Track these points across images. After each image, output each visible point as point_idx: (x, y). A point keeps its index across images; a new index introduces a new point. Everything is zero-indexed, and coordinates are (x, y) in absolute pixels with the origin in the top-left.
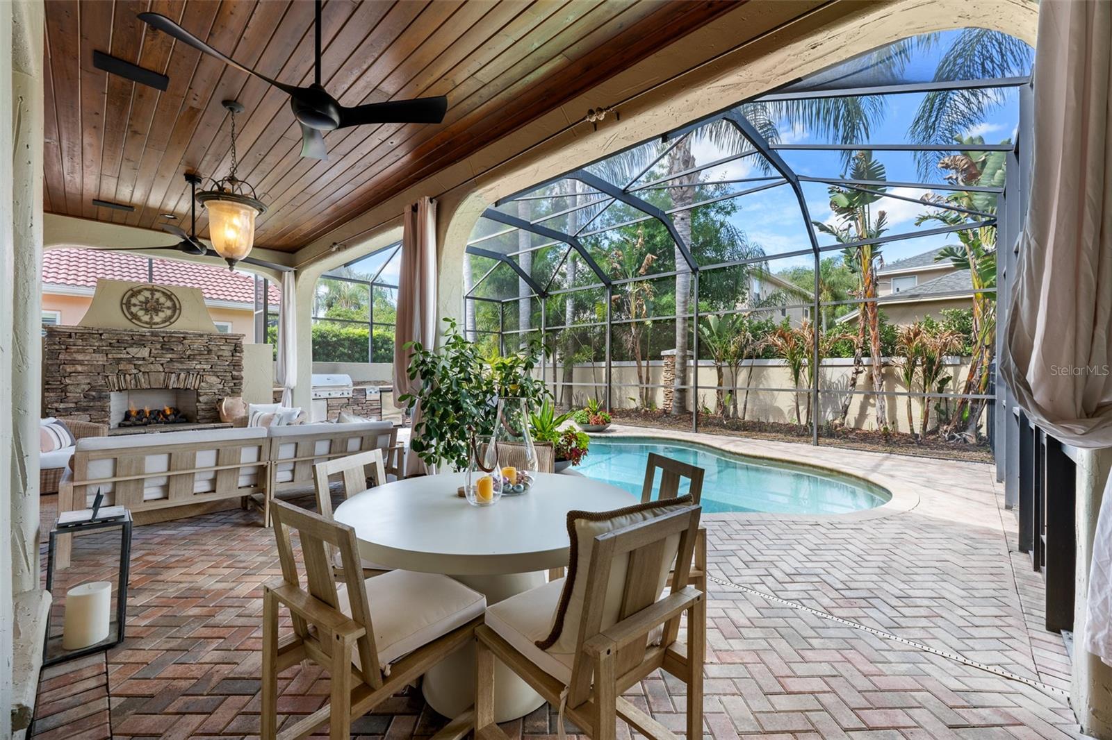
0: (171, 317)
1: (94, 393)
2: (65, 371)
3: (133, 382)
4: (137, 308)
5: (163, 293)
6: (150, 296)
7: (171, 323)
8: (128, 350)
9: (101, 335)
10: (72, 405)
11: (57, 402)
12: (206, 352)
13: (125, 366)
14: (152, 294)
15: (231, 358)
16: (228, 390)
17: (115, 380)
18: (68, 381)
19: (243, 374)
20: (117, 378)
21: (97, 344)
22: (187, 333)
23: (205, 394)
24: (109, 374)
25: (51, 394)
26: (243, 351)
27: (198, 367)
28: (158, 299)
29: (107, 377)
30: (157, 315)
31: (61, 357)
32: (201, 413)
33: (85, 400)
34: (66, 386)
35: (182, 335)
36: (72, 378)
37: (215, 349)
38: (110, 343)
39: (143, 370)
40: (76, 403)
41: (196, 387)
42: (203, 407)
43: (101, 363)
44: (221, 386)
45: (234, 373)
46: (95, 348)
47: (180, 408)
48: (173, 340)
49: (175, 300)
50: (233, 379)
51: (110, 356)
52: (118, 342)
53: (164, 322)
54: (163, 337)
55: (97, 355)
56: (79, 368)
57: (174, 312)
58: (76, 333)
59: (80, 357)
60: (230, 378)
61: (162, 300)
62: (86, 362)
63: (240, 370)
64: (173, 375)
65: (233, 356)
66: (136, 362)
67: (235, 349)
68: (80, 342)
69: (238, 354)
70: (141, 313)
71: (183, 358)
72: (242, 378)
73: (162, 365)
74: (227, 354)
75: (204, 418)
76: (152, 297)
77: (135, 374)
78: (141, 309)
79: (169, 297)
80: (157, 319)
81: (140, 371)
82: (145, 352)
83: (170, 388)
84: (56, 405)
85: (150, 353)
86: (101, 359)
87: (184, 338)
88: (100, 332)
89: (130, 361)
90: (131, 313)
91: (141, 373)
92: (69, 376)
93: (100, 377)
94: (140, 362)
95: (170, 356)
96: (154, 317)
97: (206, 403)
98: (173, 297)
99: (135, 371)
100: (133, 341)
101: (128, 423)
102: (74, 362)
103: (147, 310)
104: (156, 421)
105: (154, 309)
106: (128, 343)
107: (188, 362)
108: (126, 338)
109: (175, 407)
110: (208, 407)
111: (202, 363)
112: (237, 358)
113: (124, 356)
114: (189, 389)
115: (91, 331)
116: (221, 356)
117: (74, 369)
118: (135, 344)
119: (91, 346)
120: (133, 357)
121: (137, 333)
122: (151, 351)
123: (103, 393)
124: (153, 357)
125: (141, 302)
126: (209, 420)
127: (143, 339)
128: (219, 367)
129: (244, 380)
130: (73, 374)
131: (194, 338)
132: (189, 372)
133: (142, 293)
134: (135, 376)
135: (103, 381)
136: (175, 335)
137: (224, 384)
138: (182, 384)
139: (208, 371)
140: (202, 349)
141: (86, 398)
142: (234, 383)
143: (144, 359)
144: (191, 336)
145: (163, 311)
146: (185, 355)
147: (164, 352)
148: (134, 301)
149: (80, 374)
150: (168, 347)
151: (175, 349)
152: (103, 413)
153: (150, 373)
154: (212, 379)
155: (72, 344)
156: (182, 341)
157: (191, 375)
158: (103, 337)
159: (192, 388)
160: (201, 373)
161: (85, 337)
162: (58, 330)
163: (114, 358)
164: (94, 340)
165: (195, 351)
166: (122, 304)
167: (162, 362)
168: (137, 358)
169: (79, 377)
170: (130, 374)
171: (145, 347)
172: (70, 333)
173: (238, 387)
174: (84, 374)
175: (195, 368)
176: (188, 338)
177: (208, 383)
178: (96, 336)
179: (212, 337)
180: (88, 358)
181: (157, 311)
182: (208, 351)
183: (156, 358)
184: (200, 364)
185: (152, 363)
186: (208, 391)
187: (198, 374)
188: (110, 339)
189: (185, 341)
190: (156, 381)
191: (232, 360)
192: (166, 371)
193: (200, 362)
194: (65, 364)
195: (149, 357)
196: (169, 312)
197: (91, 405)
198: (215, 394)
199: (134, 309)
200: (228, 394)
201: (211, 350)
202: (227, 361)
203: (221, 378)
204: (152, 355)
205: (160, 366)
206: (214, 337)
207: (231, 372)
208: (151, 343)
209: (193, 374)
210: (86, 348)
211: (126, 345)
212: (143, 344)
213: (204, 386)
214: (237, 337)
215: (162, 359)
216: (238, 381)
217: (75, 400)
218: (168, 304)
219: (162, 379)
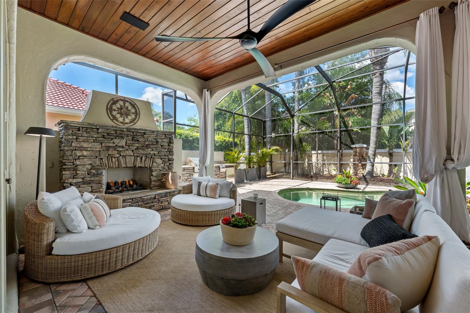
0: (134, 119)
1: (94, 171)
2: (76, 155)
3: (117, 163)
4: (116, 112)
5: (130, 103)
7: (135, 124)
8: (114, 140)
9: (98, 129)
10: (81, 180)
11: (70, 178)
12: (155, 143)
13: (112, 152)
14: (124, 104)
15: (168, 147)
16: (167, 168)
17: (106, 162)
18: (78, 162)
19: (174, 157)
20: (108, 160)
21: (95, 136)
22: (146, 130)
23: (156, 170)
24: (103, 157)
25: (67, 172)
26: (173, 143)
27: (152, 152)
28: (127, 107)
29: (102, 159)
31: (73, 144)
32: (153, 183)
33: (89, 176)
34: (76, 166)
35: (143, 131)
36: (81, 161)
37: (160, 140)
38: (103, 136)
39: (122, 154)
40: (83, 179)
41: (150, 166)
42: (154, 179)
43: (98, 149)
44: (163, 165)
45: (170, 157)
46: (94, 139)
47: (137, 180)
48: (138, 134)
49: (137, 108)
50: (169, 160)
51: (103, 145)
52: (108, 135)
53: (131, 122)
54: (133, 132)
55: (96, 144)
56: (85, 153)
57: (136, 116)
58: (82, 128)
59: (85, 145)
60: (167, 160)
61: (130, 108)
62: (89, 149)
63: (172, 155)
64: (139, 158)
65: (169, 145)
66: (118, 149)
67: (170, 142)
68: (85, 134)
69: (172, 145)
70: (118, 116)
71: (143, 146)
72: (173, 160)
73: (133, 151)
74: (166, 144)
75: (155, 186)
76: (124, 106)
77: (118, 158)
78: (118, 113)
79: (133, 106)
80: (127, 121)
81: (121, 155)
82: (123, 143)
83: (137, 166)
85: (126, 143)
86: (98, 147)
87: (144, 133)
88: (98, 127)
89: (115, 148)
90: (113, 116)
91: (121, 157)
92: (79, 159)
93: (97, 159)
94: (121, 149)
95: (137, 145)
96: (126, 119)
97: (156, 176)
98: (135, 106)
99: (118, 155)
100: (116, 135)
101: (109, 191)
102: (81, 149)
103: (121, 114)
104: (126, 189)
105: (125, 113)
106: (113, 136)
107: (147, 149)
108: (113, 132)
109: (133, 179)
110: (157, 179)
111: (154, 150)
112: (171, 147)
113: (111, 145)
114: (147, 167)
115: (92, 126)
116: (163, 146)
117: (81, 153)
118: (117, 136)
119: (92, 137)
120: (116, 145)
121: (119, 129)
122: (127, 141)
123: (100, 171)
124: (128, 146)
125: (118, 108)
126: (157, 188)
127: (122, 133)
128: (162, 153)
129: (174, 161)
130: (81, 157)
131: (150, 134)
132: (146, 156)
133: (119, 102)
134: (118, 159)
135: (99, 163)
136: (139, 131)
137: (164, 164)
138: (144, 164)
139: (157, 156)
140: (154, 141)
141: (88, 174)
142: (170, 163)
143: (122, 147)
144: (148, 132)
145: (130, 115)
146: (145, 144)
147: (134, 143)
148: (114, 107)
149: (86, 157)
150: (136, 139)
151: (140, 141)
152: (100, 185)
153: (126, 157)
154: (159, 160)
155: (80, 135)
156: (143, 135)
157: (148, 158)
158: (99, 131)
159: (148, 167)
160: (153, 157)
161: (88, 130)
162: (72, 124)
163: (106, 146)
164: (93, 133)
165: (150, 142)
166: (107, 109)
167: (133, 149)
168: (119, 146)
169: (84, 159)
170: (115, 158)
171: (123, 139)
172: (79, 127)
173: (171, 166)
174: (88, 157)
175: (150, 154)
176: (147, 133)
177: (156, 163)
178: (95, 130)
179: (159, 133)
180: (90, 145)
181: (127, 115)
182: (156, 142)
183: (129, 146)
184: (153, 150)
185: (127, 150)
186: (157, 168)
187: (151, 157)
188: (103, 133)
189: (145, 136)
190: (129, 162)
191: (169, 149)
192: (135, 155)
193: (153, 149)
194: (75, 150)
195: (126, 145)
196: (133, 116)
197: (92, 180)
198: (160, 170)
199: (114, 113)
200: (167, 170)
201: (158, 142)
202: (166, 149)
203: (163, 160)
204: (127, 144)
205: (132, 152)
206: (160, 133)
207: (168, 156)
208: (127, 136)
209: (149, 157)
210: (89, 138)
211: (113, 137)
212: (122, 137)
213: (155, 165)
214: (171, 134)
215: (133, 147)
216: (171, 162)
217: (82, 177)
218: (133, 110)
219: (133, 161)
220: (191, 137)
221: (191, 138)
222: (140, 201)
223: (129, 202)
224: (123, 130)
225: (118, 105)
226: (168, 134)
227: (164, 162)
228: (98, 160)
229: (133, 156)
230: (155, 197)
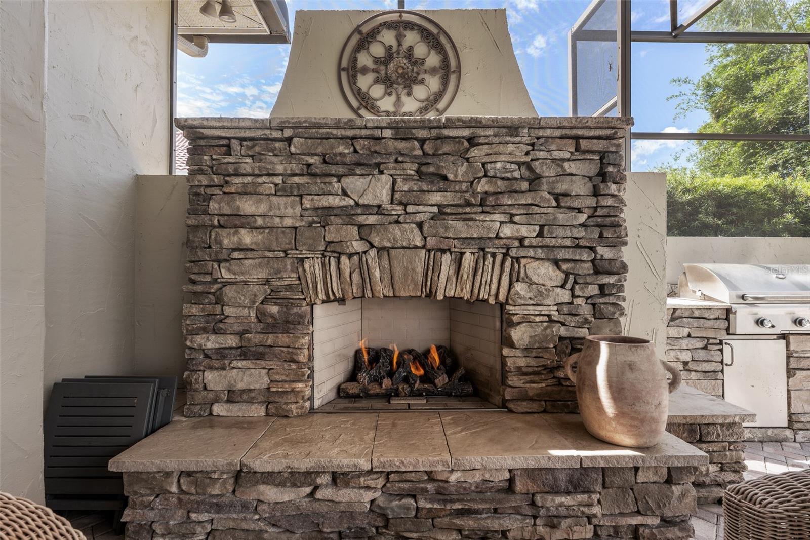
0: (439, 96)
1: (274, 309)
2: (220, 243)
3: (356, 277)
4: (370, 77)
5: (423, 31)
6: (394, 43)
7: (440, 114)
8: (348, 182)
9: (289, 140)
10: (231, 341)
11: (203, 331)
12: (525, 186)
13: (338, 231)
14: (399, 38)
15: (592, 202)
16: (585, 310)
17: (319, 272)
18: (226, 275)
19: (627, 254)
20: (323, 265)
21: (281, 169)
22: (480, 124)
23: (526, 320)
24: (305, 253)
25: (195, 310)
27: (507, 231)
29: (302, 261)
30: (409, 94)
31: (213, 206)
32: (514, 380)
33: (259, 328)
34: (222, 286)
35: (466, 133)
36: (234, 266)
37: (549, 172)
38: (309, 165)
39: (376, 241)
40: (241, 334)
41: (502, 298)
42: (522, 362)
43: (288, 222)
44: (564, 296)
45: (604, 252)
46: (278, 180)
47: (459, 348)
48: (446, 148)
49: (448, 47)
50: (597, 272)
51: (307, 204)
52: (325, 162)
53: (424, 110)
54: (422, 142)
55: (282, 200)
56: (247, 238)
57: (445, 82)
58: (241, 140)
59: (247, 206)
60: (587, 268)
61: (420, 50)
62: (260, 222)
63: (619, 242)
64: (446, 259)
65: (596, 193)
66: (361, 219)
67: (603, 175)
68: (248, 164)
69: (613, 188)
70: (377, 91)
71: (468, 204)
72: (624, 268)
73: (420, 225)
74: (580, 187)
75: (524, 397)
76: (400, 45)
77: (360, 256)
78: (376, 81)
79: (434, 40)
81: (372, 246)
82: (380, 190)
83: (440, 297)
84: (200, 340)
85: (393, 191)
86: (290, 211)
87: (472, 141)
88: (288, 133)
89: (347, 214)
90: (358, 93)
91: (373, 253)
92: (229, 260)
93: (289, 262)
94: (372, 220)
95: (437, 198)
96: (404, 98)
97: (527, 349)
98: (443, 39)
99: (358, 246)
100: (355, 158)
101: (353, 388)
102: (238, 221)
103: (388, 83)
104: (407, 389)
105: (402, 76)
106: (344, 164)
107: (482, 217)
108: (341, 149)
109: (446, 344)
110: (533, 362)
111: (517, 219)
112: (609, 202)
113: (335, 201)
114: (485, 301)
115: (268, 132)
116: (566, 195)
117: (236, 239)
118: (359, 164)
119: (269, 175)
120: (357, 204)
121: (364, 132)
122: (394, 184)
123: (295, 310)
124: (401, 203)
125: (376, 60)
126: (535, 406)
127: (377, 148)
128: (561, 232)
129: (628, 275)
130: (236, 255)
131: (496, 140)
132: (483, 249)
133: (379, 38)
134: (360, 260)
135: (294, 275)
136: (446, 132)
137: (572, 290)
138: (468, 287)
139: (531, 247)
140: (517, 174)
141: (260, 321)
142: (602, 287)
143: (379, 209)
144: (490, 132)
145: (422, 82)
146: (474, 194)
147: (425, 188)
148: (364, 60)
149: (250, 255)
150: (432, 169)
151: (451, 177)
152: (294, 366)
153: (393, 252)
154: (542, 271)
155: (231, 169)
156: (468, 150)
157: (489, 260)
158: (293, 149)
159: (492, 301)
160: (513, 253)
161: (257, 149)
162: (207, 132)
163: (316, 209)
164: (275, 159)
165: (499, 183)
166: (340, 70)
167: (420, 217)
168: (365, 206)
169: (246, 261)
170: (350, 256)
171: (381, 173)
172: (229, 139)
173: (612, 300)
174: (256, 254)
175: (498, 237)
176: (481, 141)
177: (531, 283)
178: (278, 145)
179: (541, 133)
180: (263, 208)
181: (410, 81)
182: (531, 182)
183: (405, 205)
184: (512, 222)
185: (397, 222)
186: (532, 310)
187: (506, 255)
188: (308, 154)
189: (475, 152)
190: (405, 275)
191: (595, 209)
192: (429, 247)
193: (512, 215)
194: (221, 226)
195: (392, 203)
196: (434, 83)
197: (269, 342)
198: (551, 321)
199: (364, 82)
200: (586, 321)
201: (539, 177)
202: (580, 211)
203: (565, 267)
204: (397, 196)
205: (417, 231)
206: (549, 132)
207: (592, 249)
208: (396, 161)
209: (494, 255)
210: (260, 180)
211: (341, 170)
212: (378, 165)
213: (522, 293)
214: (608, 132)
215: (421, 208)
216: (612, 280)
217: (237, 328)
218: (433, 60)
219: (420, 269)
220: (687, 191)
221: (688, 197)
222: (425, 490)
223: (368, 488)
224: (377, 133)
225: (377, 50)
226: (592, 133)
227: (571, 281)
228: (289, 267)
229: (424, 247)
230: (511, 481)
